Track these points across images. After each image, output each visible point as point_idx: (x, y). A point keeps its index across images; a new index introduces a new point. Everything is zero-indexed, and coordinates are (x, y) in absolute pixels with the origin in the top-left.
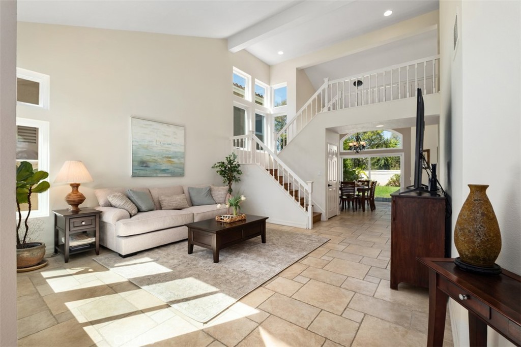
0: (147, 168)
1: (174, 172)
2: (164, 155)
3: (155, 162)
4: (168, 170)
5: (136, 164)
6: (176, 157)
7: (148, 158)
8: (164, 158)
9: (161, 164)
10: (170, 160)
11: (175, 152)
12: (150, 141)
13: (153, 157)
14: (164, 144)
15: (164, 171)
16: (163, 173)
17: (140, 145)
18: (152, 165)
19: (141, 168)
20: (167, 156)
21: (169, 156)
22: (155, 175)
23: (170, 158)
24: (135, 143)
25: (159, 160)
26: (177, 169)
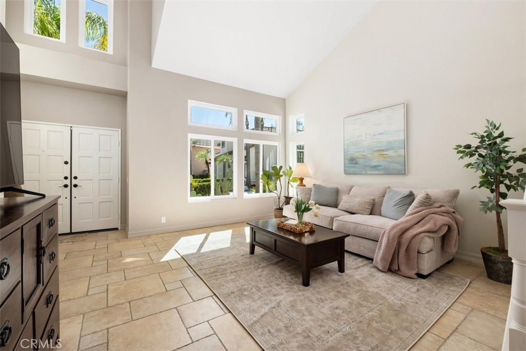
0: (357, 165)
1: (389, 168)
2: (375, 149)
3: (364, 158)
4: (379, 166)
5: (347, 161)
6: (392, 149)
7: (357, 155)
8: (374, 152)
9: (371, 160)
10: (382, 153)
11: (390, 142)
12: (359, 136)
13: (362, 153)
14: (375, 135)
15: (375, 167)
16: (375, 170)
17: (350, 142)
18: (361, 161)
19: (352, 165)
20: (378, 149)
21: (382, 148)
22: (364, 172)
23: (383, 150)
24: (346, 142)
25: (369, 155)
26: (393, 164)
